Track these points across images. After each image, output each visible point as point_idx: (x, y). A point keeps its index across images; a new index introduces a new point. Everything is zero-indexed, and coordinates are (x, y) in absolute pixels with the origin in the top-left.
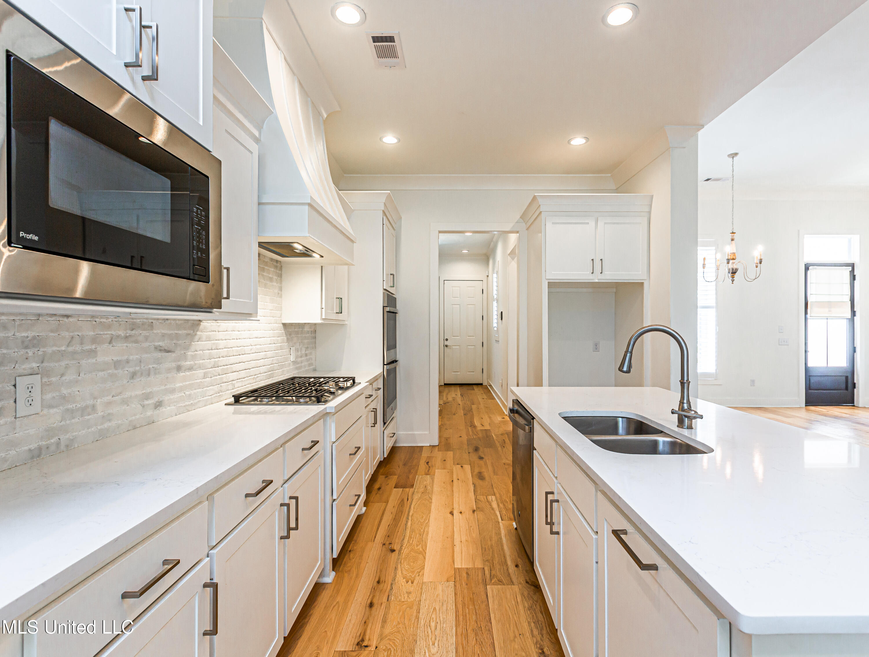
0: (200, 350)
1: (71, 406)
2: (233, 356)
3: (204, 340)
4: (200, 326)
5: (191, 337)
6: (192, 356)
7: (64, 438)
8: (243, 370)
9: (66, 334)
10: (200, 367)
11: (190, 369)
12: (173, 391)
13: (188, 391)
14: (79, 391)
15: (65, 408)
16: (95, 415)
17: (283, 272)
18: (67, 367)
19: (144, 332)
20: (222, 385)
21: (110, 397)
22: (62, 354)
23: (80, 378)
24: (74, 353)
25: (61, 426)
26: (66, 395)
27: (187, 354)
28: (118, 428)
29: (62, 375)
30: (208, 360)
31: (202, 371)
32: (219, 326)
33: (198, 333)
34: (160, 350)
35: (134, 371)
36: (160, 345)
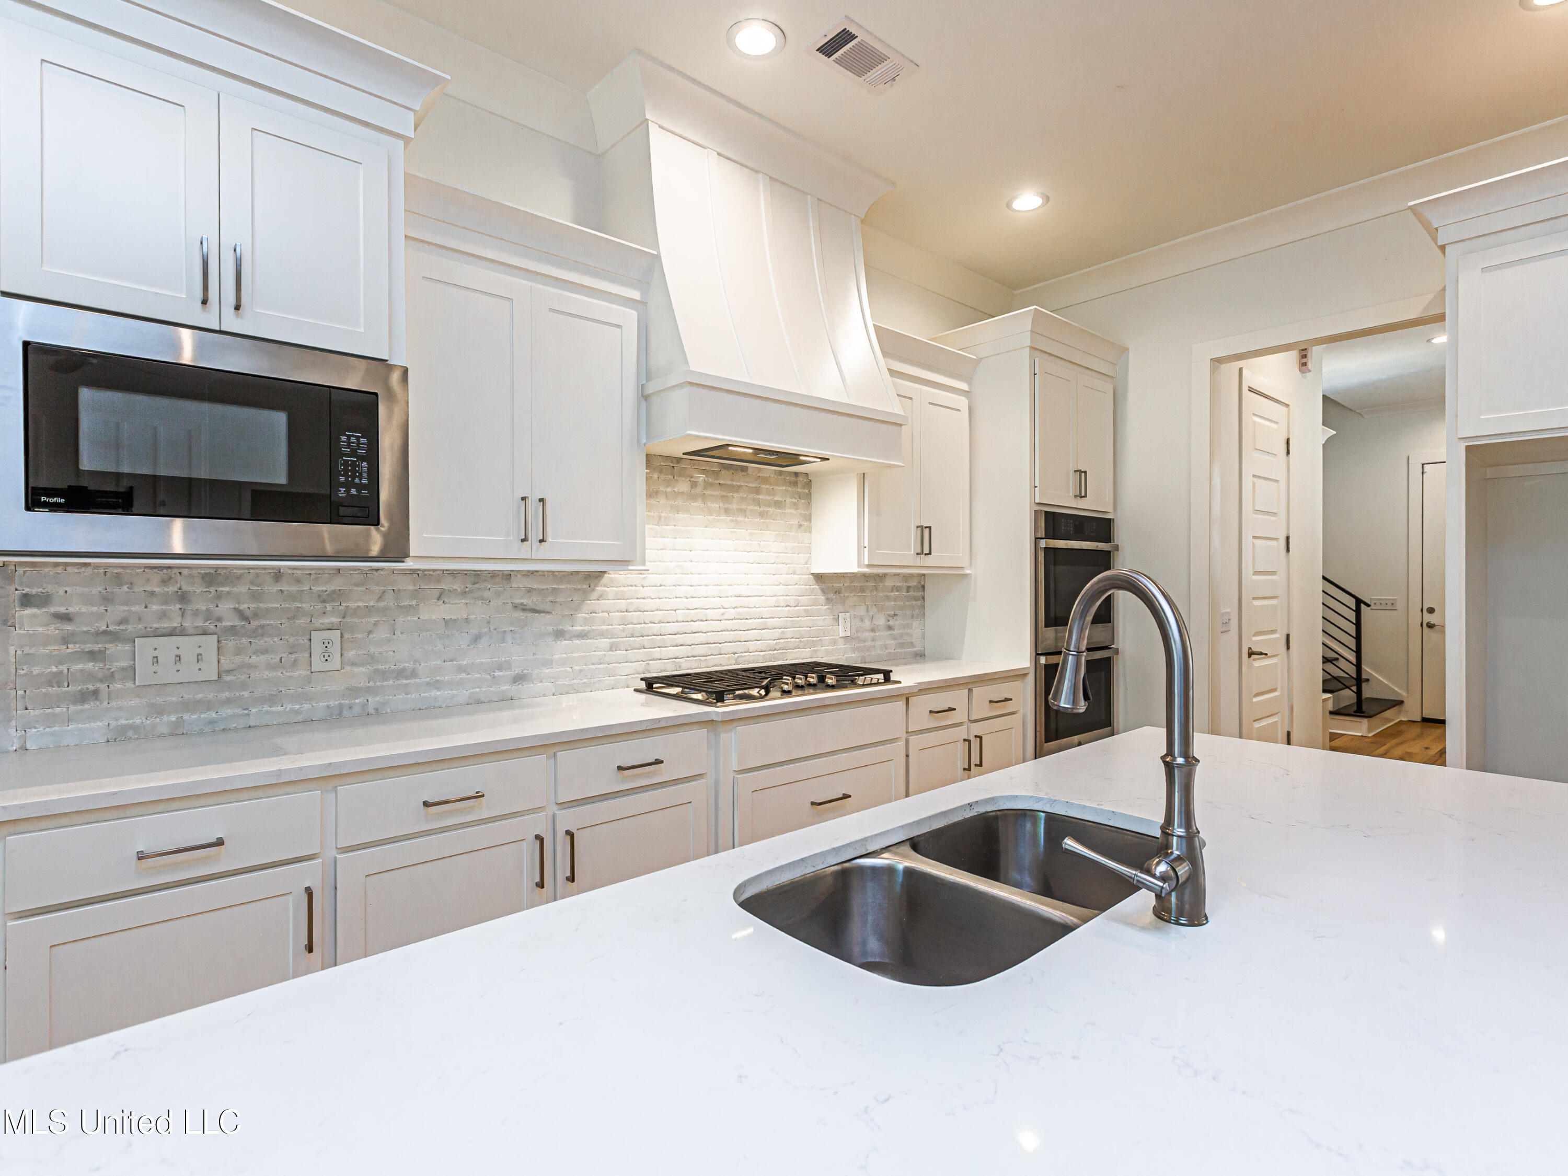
0: (603, 612)
1: (383, 667)
2: (677, 622)
3: (610, 598)
4: (602, 578)
5: (585, 594)
6: (585, 619)
7: (373, 701)
8: (701, 644)
9: (377, 589)
10: (602, 634)
11: (582, 636)
12: (549, 663)
13: (576, 665)
14: (394, 651)
15: (374, 668)
16: (417, 680)
17: (812, 490)
18: (376, 624)
19: (494, 587)
20: (651, 662)
21: (439, 662)
22: (369, 610)
23: (395, 637)
24: (386, 609)
25: (369, 687)
26: (375, 654)
27: (576, 617)
28: (452, 698)
29: (370, 632)
30: (619, 625)
31: (608, 640)
32: (644, 578)
33: (598, 588)
34: (524, 610)
35: (477, 633)
36: (523, 603)
